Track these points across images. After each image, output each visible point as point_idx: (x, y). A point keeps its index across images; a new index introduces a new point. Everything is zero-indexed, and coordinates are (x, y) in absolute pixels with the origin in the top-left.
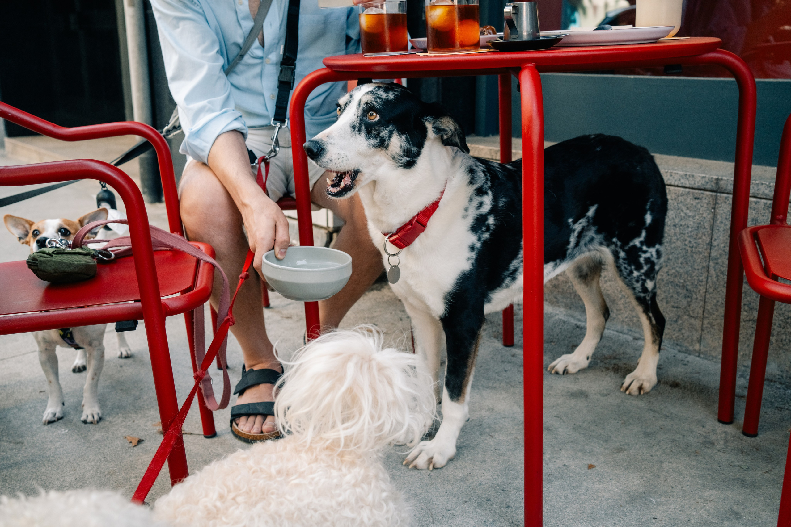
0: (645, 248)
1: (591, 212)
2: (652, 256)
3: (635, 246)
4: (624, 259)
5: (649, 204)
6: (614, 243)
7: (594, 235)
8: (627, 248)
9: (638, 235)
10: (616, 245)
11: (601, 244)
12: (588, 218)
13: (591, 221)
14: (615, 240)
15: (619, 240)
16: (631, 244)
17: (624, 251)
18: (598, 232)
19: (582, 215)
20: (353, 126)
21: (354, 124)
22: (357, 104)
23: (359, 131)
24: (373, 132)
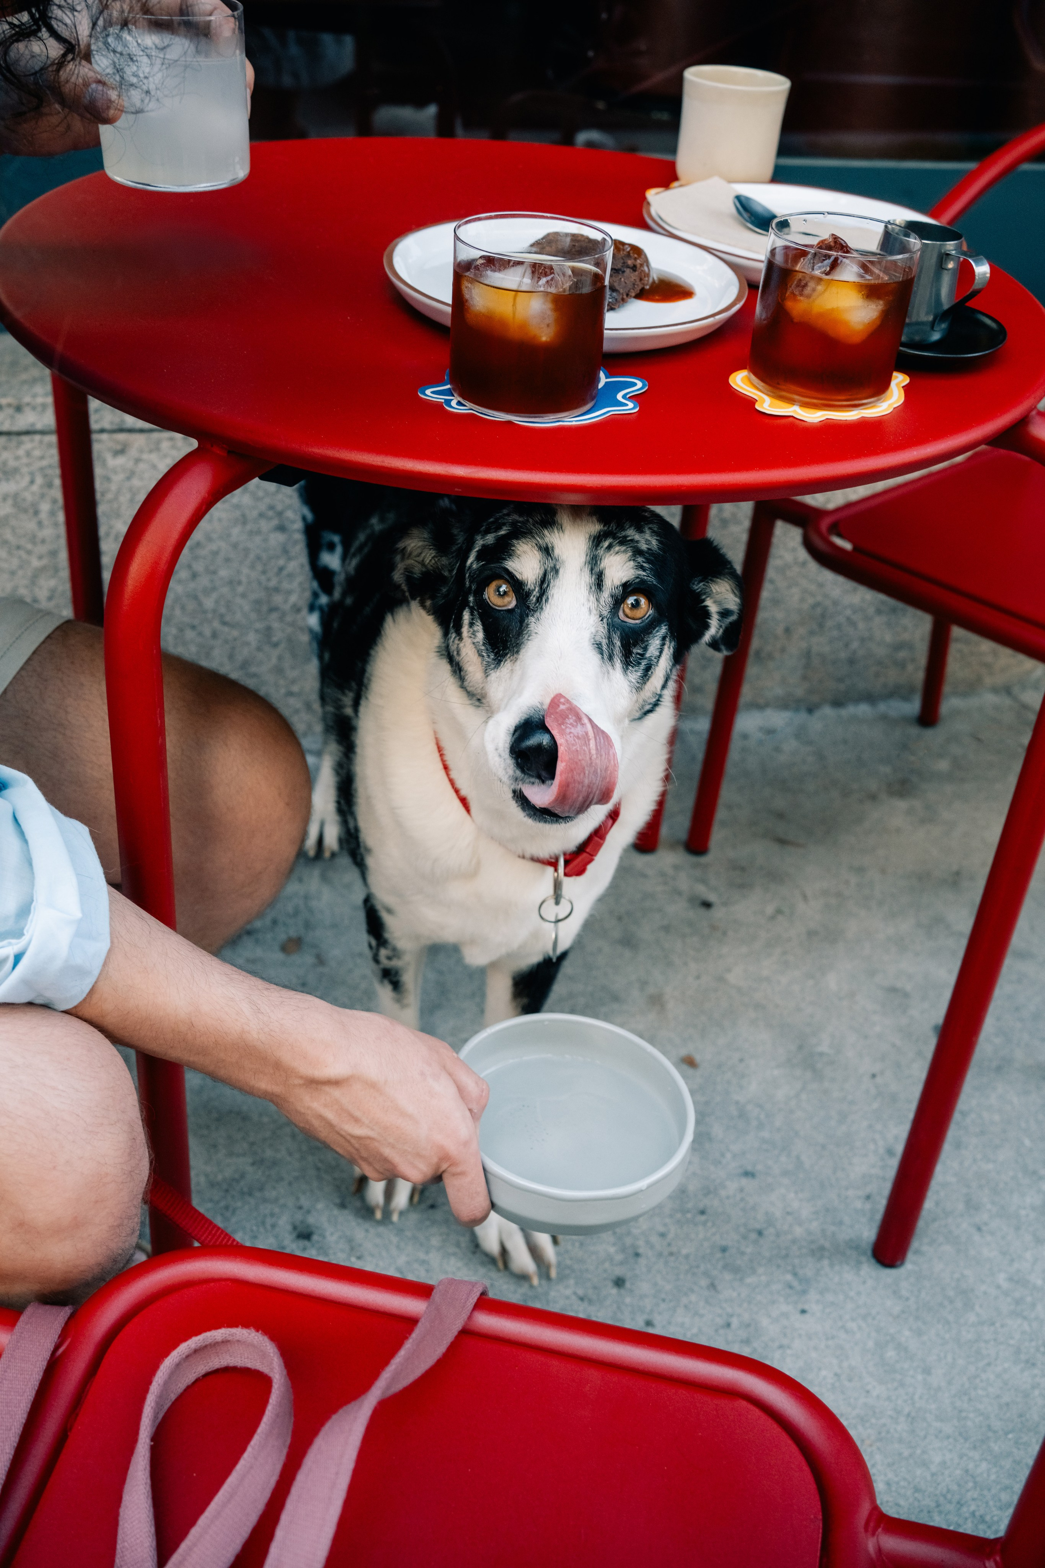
20: (599, 646)
21: (598, 638)
22: (587, 578)
23: (611, 658)
24: (635, 651)
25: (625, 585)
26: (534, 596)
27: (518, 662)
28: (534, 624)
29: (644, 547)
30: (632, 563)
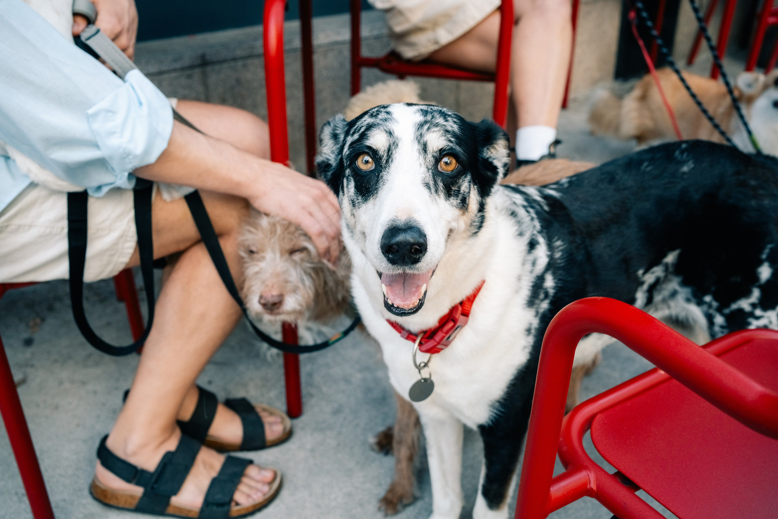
0: (758, 312)
1: (670, 258)
2: (771, 322)
3: (741, 311)
4: (722, 327)
5: (767, 251)
6: (706, 303)
7: (677, 288)
8: (727, 311)
9: (747, 294)
10: (710, 306)
11: (688, 300)
12: (666, 266)
13: (671, 269)
14: (708, 299)
15: (716, 298)
16: (734, 306)
17: (723, 315)
18: (684, 283)
19: (656, 261)
20: (427, 185)
21: (427, 181)
22: (416, 147)
23: (436, 191)
24: (453, 188)
25: (441, 151)
26: (384, 159)
27: (378, 198)
28: (385, 175)
29: (449, 128)
30: (444, 138)
